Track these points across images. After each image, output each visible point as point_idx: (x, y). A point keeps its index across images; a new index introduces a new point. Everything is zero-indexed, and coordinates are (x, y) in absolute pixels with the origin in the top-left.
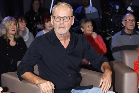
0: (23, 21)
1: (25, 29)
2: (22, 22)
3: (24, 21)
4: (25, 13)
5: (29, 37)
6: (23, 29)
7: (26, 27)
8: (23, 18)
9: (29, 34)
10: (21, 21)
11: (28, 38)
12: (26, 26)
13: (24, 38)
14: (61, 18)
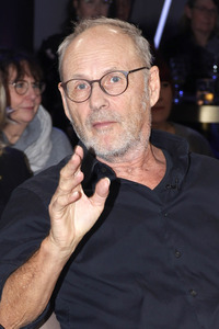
0: (26, 78)
1: (35, 115)
2: (21, 85)
3: (29, 80)
4: (37, 44)
5: (51, 154)
6: (24, 115)
7: (41, 107)
8: (27, 68)
9: (51, 137)
10: (19, 79)
11: (47, 157)
12: (38, 100)
13: (29, 157)
14: (91, 83)
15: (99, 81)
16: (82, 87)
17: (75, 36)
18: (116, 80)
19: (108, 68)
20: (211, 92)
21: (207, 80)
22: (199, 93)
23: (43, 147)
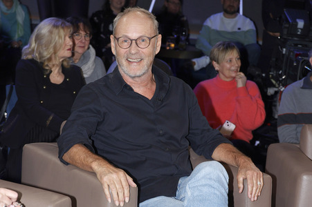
0: (81, 32)
3: (83, 33)
7: (91, 46)
11: (92, 71)
13: (83, 70)
14: (132, 40)
15: (136, 40)
16: (126, 41)
17: (124, 14)
18: (143, 41)
19: (141, 35)
20: (173, 43)
21: (171, 37)
22: (167, 43)
23: (91, 66)
